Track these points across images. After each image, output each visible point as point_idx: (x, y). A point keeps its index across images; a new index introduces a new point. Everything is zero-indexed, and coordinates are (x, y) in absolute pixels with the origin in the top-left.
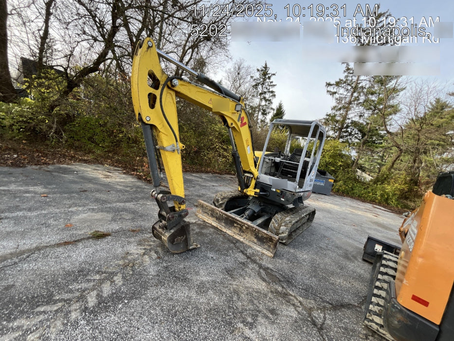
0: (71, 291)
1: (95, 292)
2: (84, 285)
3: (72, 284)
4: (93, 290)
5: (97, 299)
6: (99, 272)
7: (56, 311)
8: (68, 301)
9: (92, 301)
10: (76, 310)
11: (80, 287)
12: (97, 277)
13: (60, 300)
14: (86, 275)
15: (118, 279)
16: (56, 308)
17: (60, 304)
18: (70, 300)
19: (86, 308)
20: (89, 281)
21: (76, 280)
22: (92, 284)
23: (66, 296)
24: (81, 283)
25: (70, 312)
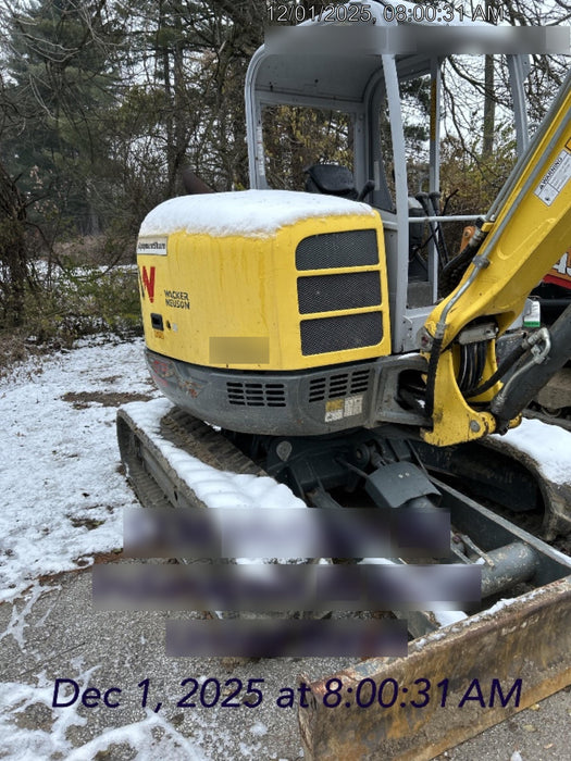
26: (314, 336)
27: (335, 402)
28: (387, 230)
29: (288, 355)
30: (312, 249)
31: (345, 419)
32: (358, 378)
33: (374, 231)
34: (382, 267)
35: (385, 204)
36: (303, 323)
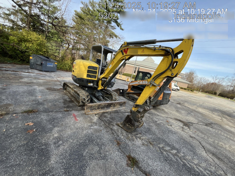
0: (177, 159)
1: (171, 151)
2: (171, 156)
3: (174, 160)
4: (171, 153)
5: (173, 150)
6: (161, 153)
7: (185, 160)
8: (180, 158)
9: (174, 152)
10: (181, 155)
11: (173, 157)
12: (165, 153)
13: (182, 161)
14: (167, 157)
15: (161, 146)
16: (185, 161)
17: (183, 160)
18: (179, 158)
19: (178, 152)
20: (168, 155)
21: (171, 160)
22: (168, 153)
23: (179, 160)
24: (171, 157)
25: (182, 156)
26: (88, 76)
27: (90, 83)
28: (99, 67)
29: (85, 77)
30: (89, 67)
31: (90, 86)
32: (92, 81)
33: (97, 67)
34: (98, 71)
35: (99, 64)
36: (87, 74)
